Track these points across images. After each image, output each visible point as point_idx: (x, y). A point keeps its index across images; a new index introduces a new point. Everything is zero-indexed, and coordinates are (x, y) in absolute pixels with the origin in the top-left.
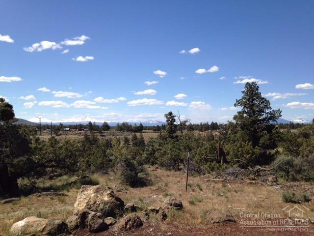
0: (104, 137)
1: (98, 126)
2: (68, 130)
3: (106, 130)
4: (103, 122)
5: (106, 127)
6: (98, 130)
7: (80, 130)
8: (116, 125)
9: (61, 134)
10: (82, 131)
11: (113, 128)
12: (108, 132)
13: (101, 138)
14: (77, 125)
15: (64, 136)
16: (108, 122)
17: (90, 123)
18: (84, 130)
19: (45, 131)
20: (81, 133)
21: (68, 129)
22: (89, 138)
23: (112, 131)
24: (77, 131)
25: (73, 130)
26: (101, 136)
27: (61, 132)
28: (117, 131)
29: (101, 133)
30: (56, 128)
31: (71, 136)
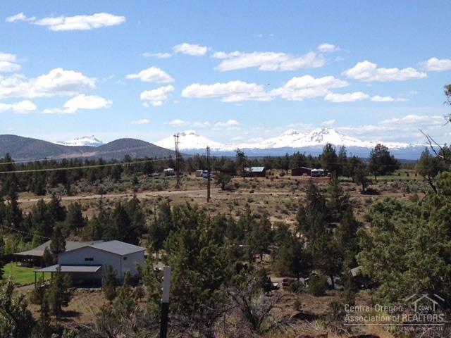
0: (373, 198)
1: (356, 161)
2: (259, 174)
3: (382, 174)
4: (374, 145)
5: (383, 162)
6: (352, 174)
7: (297, 172)
8: (418, 157)
9: (237, 186)
10: (305, 177)
11: (410, 165)
12: (390, 180)
13: (363, 199)
14: (287, 157)
15: (245, 193)
16: (392, 146)
17: (329, 148)
18: (309, 173)
19: (193, 176)
20: (298, 183)
21: (260, 169)
22: (323, 199)
23: (404, 177)
24: (289, 177)
25: (277, 173)
26: (363, 192)
27: (238, 179)
28: (420, 177)
29: (365, 183)
30: (225, 167)
31: (267, 191)
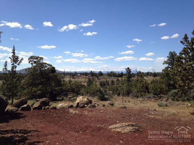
0: (99, 80)
1: (96, 74)
3: (101, 76)
4: (99, 71)
5: (101, 74)
6: (96, 76)
8: (106, 73)
9: (76, 78)
10: (87, 76)
11: (105, 74)
13: (98, 80)
14: (84, 73)
16: (102, 71)
17: (91, 71)
18: (88, 76)
19: (67, 76)
20: (86, 77)
21: (79, 75)
22: (91, 80)
23: (104, 76)
24: (84, 76)
25: (82, 76)
27: (75, 77)
28: (107, 77)
29: (98, 77)
30: (73, 75)
31: (81, 79)
